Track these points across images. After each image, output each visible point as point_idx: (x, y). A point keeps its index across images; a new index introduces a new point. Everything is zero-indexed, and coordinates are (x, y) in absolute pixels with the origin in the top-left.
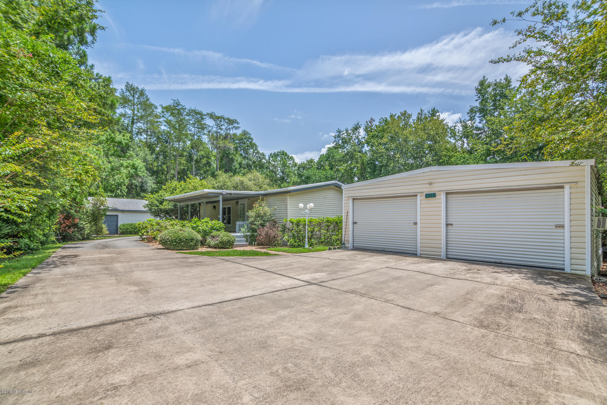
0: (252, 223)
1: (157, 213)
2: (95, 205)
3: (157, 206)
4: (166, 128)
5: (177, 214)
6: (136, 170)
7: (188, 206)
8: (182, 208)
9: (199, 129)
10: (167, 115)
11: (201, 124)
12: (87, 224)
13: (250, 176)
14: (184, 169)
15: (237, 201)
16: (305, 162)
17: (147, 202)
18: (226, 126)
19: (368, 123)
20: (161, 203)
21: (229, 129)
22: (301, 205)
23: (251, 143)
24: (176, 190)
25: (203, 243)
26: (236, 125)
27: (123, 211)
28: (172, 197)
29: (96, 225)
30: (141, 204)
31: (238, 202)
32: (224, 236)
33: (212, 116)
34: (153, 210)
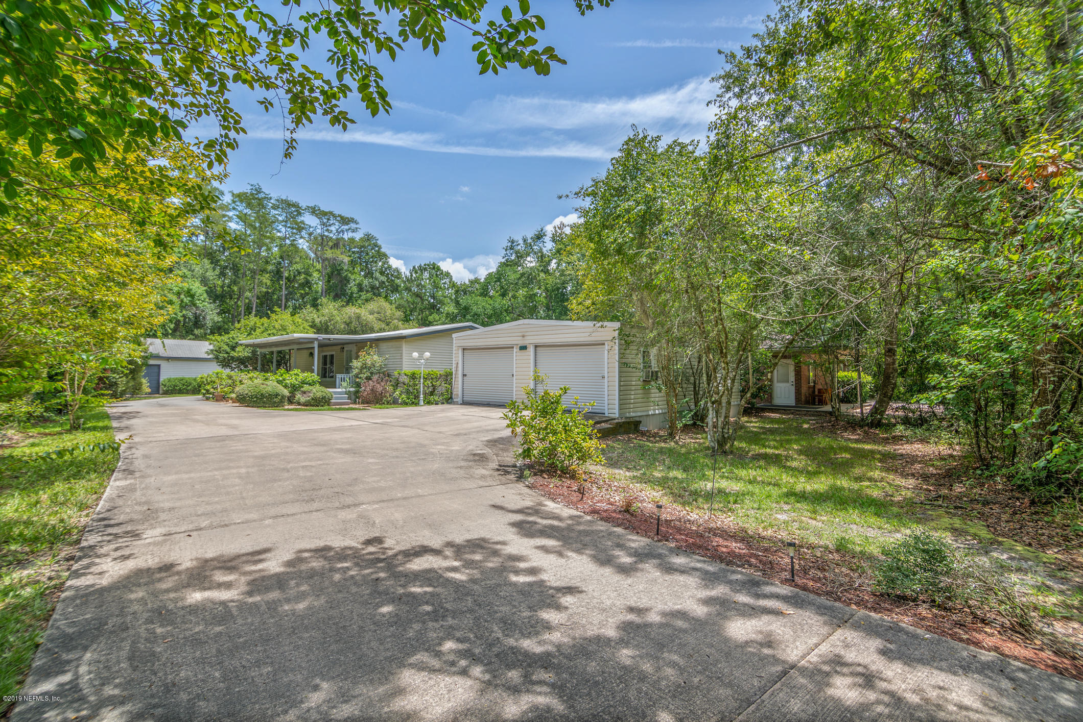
0: (357, 376)
1: (226, 362)
3: (227, 353)
4: (239, 227)
5: (256, 363)
6: (193, 298)
7: (272, 353)
8: (264, 356)
9: (293, 228)
10: (241, 207)
11: (297, 223)
13: (372, 306)
14: (267, 293)
15: (341, 347)
16: (467, 282)
17: (211, 347)
18: (338, 227)
20: (233, 348)
21: (343, 231)
22: (415, 355)
23: (378, 252)
24: (255, 331)
25: (291, 400)
26: (353, 226)
27: (168, 359)
28: (249, 340)
29: (134, 379)
30: (202, 348)
31: (343, 348)
32: (318, 391)
33: (314, 211)
34: (221, 359)
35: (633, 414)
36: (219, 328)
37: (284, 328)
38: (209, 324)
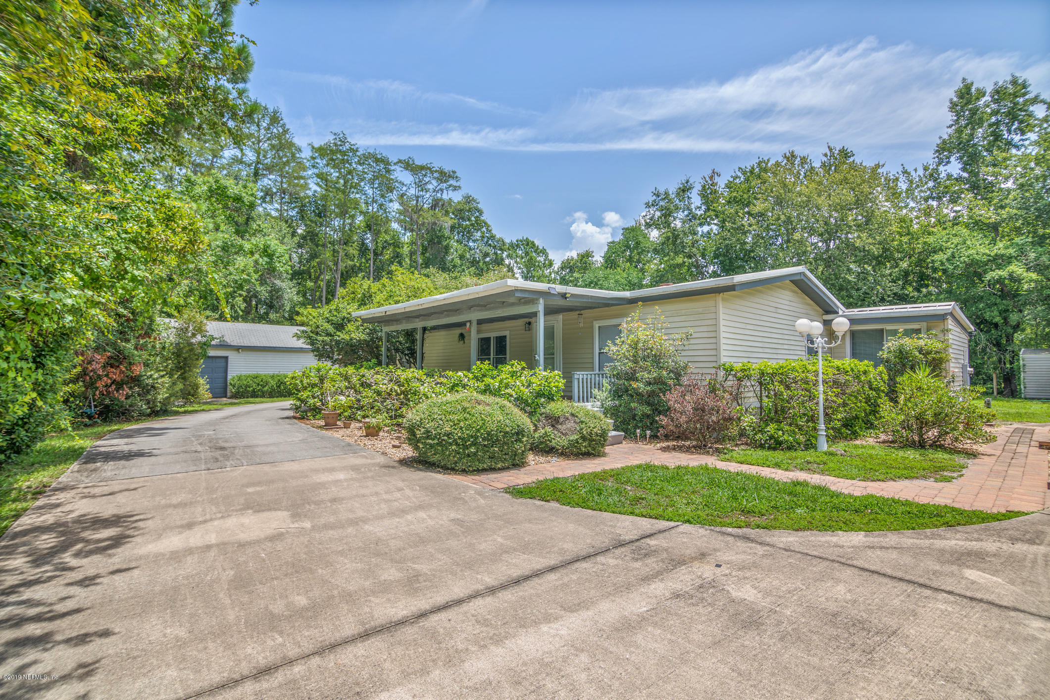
2: (182, 331)
3: (329, 335)
4: (318, 189)
6: (272, 259)
9: (382, 190)
10: (322, 163)
11: (386, 182)
12: (162, 376)
14: (354, 267)
15: (527, 320)
18: (436, 184)
19: (707, 179)
20: (340, 327)
21: (441, 190)
23: (478, 218)
24: (370, 298)
26: (452, 182)
27: (238, 349)
28: (364, 312)
29: (184, 379)
31: (530, 323)
32: (586, 416)
34: (320, 346)
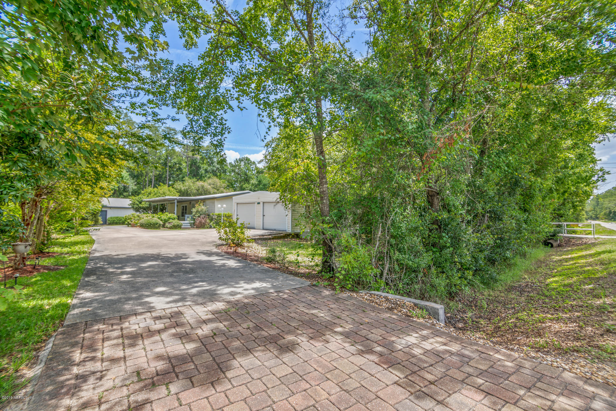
0: (194, 216)
1: (137, 210)
5: (151, 210)
7: (158, 205)
8: (154, 206)
13: (211, 181)
14: (159, 174)
20: (140, 203)
25: (164, 226)
27: (110, 208)
28: (148, 200)
30: (126, 202)
32: (176, 222)
34: (135, 208)
35: (297, 230)
36: (136, 192)
37: (164, 193)
38: (131, 190)
